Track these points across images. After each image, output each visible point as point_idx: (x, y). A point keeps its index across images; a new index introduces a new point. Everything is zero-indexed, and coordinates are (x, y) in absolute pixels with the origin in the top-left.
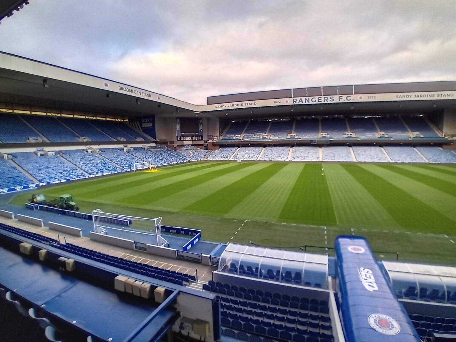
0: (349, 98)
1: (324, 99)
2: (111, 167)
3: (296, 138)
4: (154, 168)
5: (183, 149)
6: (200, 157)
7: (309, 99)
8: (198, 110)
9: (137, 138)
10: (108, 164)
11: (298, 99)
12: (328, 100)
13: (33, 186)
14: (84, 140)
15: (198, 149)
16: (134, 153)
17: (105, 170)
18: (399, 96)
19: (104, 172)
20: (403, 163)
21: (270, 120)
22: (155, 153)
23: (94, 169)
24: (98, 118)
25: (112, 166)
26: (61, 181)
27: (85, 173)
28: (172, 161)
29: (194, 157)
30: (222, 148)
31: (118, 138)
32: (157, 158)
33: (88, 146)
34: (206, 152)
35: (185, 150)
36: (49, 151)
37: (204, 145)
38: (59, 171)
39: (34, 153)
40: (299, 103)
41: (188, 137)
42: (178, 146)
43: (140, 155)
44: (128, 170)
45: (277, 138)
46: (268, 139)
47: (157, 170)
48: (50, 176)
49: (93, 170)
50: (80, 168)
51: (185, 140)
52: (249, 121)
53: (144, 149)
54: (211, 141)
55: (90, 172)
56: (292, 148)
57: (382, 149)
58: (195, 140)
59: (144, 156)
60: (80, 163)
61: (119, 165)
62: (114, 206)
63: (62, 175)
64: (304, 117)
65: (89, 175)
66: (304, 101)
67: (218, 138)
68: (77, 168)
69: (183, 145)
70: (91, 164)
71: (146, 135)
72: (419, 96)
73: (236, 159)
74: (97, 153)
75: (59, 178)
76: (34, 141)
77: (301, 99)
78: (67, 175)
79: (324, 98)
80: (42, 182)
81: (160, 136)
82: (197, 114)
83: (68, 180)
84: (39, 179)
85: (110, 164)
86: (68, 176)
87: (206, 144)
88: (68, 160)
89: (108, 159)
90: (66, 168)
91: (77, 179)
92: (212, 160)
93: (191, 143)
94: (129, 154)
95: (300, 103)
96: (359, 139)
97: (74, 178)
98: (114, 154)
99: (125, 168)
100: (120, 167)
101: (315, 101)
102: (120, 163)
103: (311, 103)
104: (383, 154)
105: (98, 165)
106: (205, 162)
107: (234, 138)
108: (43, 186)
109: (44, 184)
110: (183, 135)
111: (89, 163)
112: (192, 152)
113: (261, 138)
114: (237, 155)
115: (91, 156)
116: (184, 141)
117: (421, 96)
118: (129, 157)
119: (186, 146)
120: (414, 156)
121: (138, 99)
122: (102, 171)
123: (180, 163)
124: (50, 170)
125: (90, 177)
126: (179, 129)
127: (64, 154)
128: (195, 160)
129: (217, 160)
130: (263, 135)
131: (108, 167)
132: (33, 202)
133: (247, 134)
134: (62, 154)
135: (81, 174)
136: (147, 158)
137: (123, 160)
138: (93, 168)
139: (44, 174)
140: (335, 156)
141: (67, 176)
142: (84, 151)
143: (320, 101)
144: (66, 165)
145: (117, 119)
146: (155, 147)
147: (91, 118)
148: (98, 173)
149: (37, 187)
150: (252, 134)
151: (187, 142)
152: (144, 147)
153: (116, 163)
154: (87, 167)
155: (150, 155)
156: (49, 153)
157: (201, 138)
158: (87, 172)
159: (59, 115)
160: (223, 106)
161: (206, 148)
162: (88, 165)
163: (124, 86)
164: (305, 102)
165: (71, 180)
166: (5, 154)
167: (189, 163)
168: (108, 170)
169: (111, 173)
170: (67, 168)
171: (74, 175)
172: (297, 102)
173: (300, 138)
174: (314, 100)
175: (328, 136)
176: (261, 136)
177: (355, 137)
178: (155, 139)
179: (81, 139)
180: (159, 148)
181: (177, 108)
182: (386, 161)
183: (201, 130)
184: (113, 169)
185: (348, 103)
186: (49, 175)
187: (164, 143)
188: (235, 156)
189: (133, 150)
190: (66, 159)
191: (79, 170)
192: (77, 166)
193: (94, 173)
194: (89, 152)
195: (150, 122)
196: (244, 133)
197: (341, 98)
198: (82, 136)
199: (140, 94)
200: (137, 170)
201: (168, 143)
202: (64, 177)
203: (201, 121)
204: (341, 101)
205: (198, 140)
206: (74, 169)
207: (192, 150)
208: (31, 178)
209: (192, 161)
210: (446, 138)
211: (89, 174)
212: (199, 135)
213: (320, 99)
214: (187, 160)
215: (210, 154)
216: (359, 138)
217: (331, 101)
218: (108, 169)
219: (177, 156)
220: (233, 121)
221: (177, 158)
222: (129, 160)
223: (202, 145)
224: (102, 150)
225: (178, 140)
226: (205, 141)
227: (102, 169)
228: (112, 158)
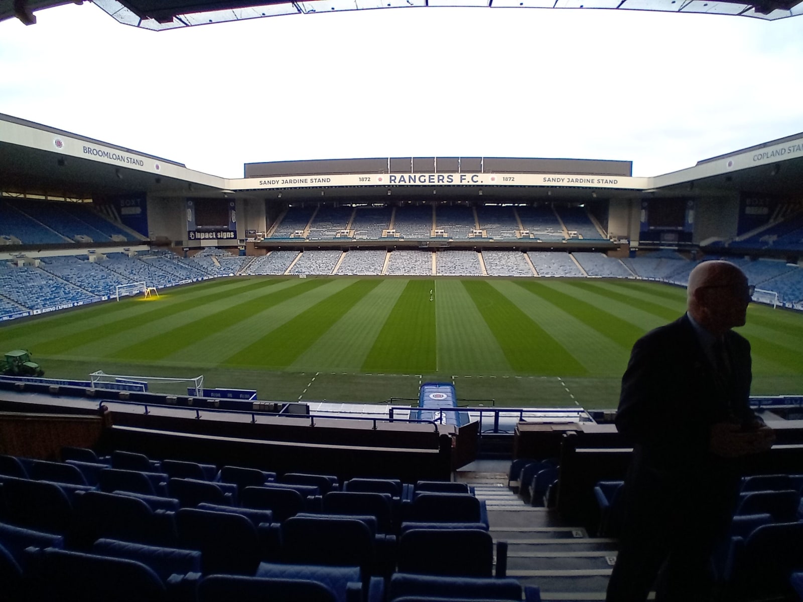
0: (475, 179)
1: (439, 178)
2: (69, 293)
3: (396, 236)
4: (153, 293)
5: (200, 253)
6: (232, 270)
7: (415, 176)
8: (228, 187)
9: (113, 236)
10: (63, 287)
11: (398, 176)
12: (444, 180)
15: (227, 254)
16: (110, 265)
17: (59, 298)
18: (547, 179)
19: (58, 303)
20: (552, 278)
21: (354, 205)
22: (149, 263)
23: (37, 298)
25: (71, 291)
27: (20, 307)
28: (182, 277)
29: (222, 269)
30: (271, 252)
31: (76, 236)
32: (154, 273)
33: (17, 254)
34: (244, 260)
35: (205, 256)
37: (239, 247)
40: (399, 182)
41: (209, 233)
42: (190, 249)
43: (121, 268)
44: (103, 299)
45: (365, 237)
46: (350, 238)
47: (158, 296)
49: (36, 300)
50: (6, 297)
51: (203, 239)
52: (319, 206)
53: (128, 255)
54: (251, 241)
55: (29, 304)
56: (389, 254)
57: (525, 255)
58: (223, 239)
59: (130, 271)
60: (5, 288)
61: (84, 289)
64: (409, 202)
65: (28, 310)
66: (407, 179)
67: (264, 235)
69: (201, 247)
70: (28, 289)
71: (129, 231)
72: (575, 181)
73: (297, 272)
74: (37, 266)
77: (402, 176)
79: (439, 176)
81: (157, 231)
82: (225, 193)
85: (67, 288)
87: (243, 246)
89: (62, 279)
92: (254, 274)
93: (215, 243)
94: (101, 267)
95: (401, 182)
96: (491, 241)
98: (72, 268)
99: (98, 293)
100: (88, 293)
101: (425, 180)
102: (86, 285)
103: (418, 183)
104: (526, 264)
105: (43, 289)
106: (242, 278)
107: (292, 236)
110: (200, 229)
111: (24, 286)
112: (218, 260)
113: (339, 236)
114: (298, 265)
115: (26, 273)
116: (201, 241)
117: (577, 180)
118: (102, 273)
119: (206, 249)
120: (568, 268)
121: (119, 168)
122: (52, 301)
123: (198, 282)
125: (31, 314)
126: (192, 219)
128: (223, 275)
129: (264, 274)
130: (342, 231)
131: (63, 293)
133: (315, 229)
135: (11, 309)
136: (135, 274)
137: (91, 280)
138: (34, 295)
140: (455, 267)
142: (10, 263)
143: (431, 181)
145: (70, 198)
146: (149, 251)
148: (46, 305)
150: (324, 230)
151: (208, 241)
152: (127, 252)
153: (77, 286)
154: (22, 295)
155: (141, 268)
157: (234, 234)
158: (23, 304)
160: (274, 182)
161: (243, 254)
162: (23, 290)
164: (410, 182)
167: (214, 282)
168: (64, 299)
169: (71, 305)
172: (396, 181)
173: (403, 238)
174: (422, 179)
175: (445, 235)
176: (339, 233)
177: (486, 237)
178: (148, 237)
180: (155, 254)
181: (190, 184)
182: (530, 275)
183: (234, 221)
184: (74, 296)
185: (474, 185)
187: (162, 244)
188: (295, 266)
189: (107, 258)
193: (39, 306)
194: (19, 265)
195: (137, 205)
196: (310, 228)
197: (463, 177)
199: (124, 161)
200: (121, 297)
201: (172, 244)
203: (232, 204)
204: (464, 183)
205: (227, 238)
207: (217, 256)
209: (219, 276)
210: (612, 240)
211: (28, 308)
212: (230, 229)
213: (431, 177)
214: (209, 274)
215: (250, 263)
216: (492, 239)
217: (447, 181)
218: (65, 296)
219: (189, 267)
220: (290, 206)
221: (191, 271)
222: (102, 279)
223: (236, 247)
224: (47, 260)
225: (190, 239)
226: (241, 241)
227: (53, 297)
228: (68, 275)
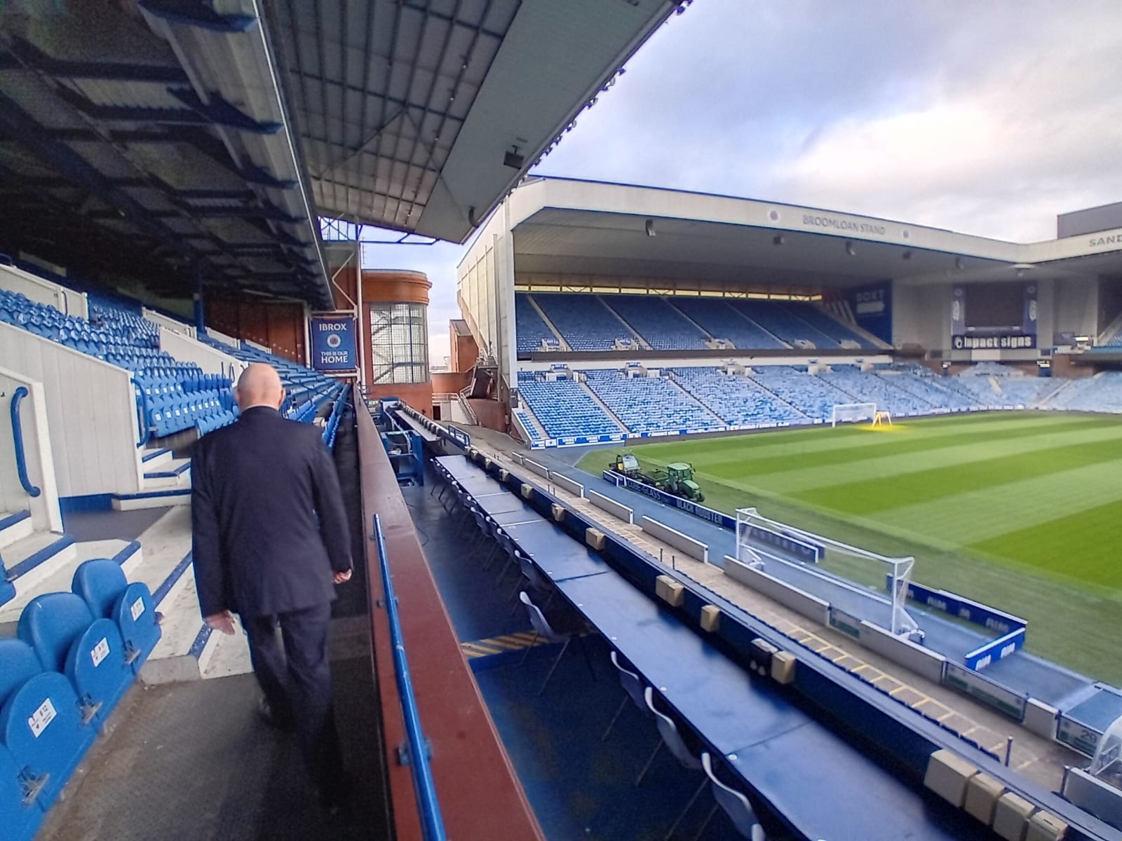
2: (775, 410)
4: (885, 420)
5: (969, 372)
6: (1023, 399)
8: (1024, 259)
9: (842, 341)
10: (771, 403)
13: (616, 438)
14: (719, 344)
15: (1017, 375)
16: (833, 379)
17: (762, 415)
19: (760, 420)
22: (888, 380)
23: (738, 412)
24: (751, 296)
25: (778, 409)
26: (669, 434)
27: (718, 420)
28: (935, 404)
29: (1004, 397)
31: (796, 341)
32: (893, 395)
33: (728, 360)
34: (1047, 385)
35: (977, 376)
36: (649, 369)
37: (1038, 362)
38: (666, 412)
39: (623, 370)
41: (986, 339)
42: (954, 363)
43: (848, 384)
44: (816, 422)
47: (892, 427)
48: (649, 420)
49: (736, 414)
50: (707, 407)
51: (976, 349)
53: (860, 369)
54: (1065, 352)
55: (729, 418)
58: (1010, 348)
59: (860, 389)
60: (709, 397)
61: (794, 407)
62: (781, 504)
63: (672, 421)
65: (725, 425)
68: (703, 407)
69: (971, 361)
70: (731, 401)
71: (865, 335)
75: (665, 427)
76: (623, 348)
78: (682, 420)
80: (633, 430)
81: (903, 336)
82: (1019, 270)
83: (683, 432)
84: (627, 424)
85: (774, 404)
86: (683, 424)
87: (1046, 361)
88: (684, 389)
89: (771, 392)
90: (679, 407)
91: (700, 431)
93: (996, 355)
94: (822, 382)
97: (695, 430)
98: (785, 380)
99: (810, 414)
100: (798, 412)
102: (798, 403)
105: (747, 403)
106: (1038, 414)
108: (634, 438)
109: (637, 435)
110: (972, 332)
111: (728, 397)
112: (997, 382)
115: (733, 383)
116: (973, 352)
118: (822, 390)
119: (980, 364)
121: (849, 242)
122: (755, 417)
123: (960, 412)
124: (650, 407)
125: (728, 429)
126: (959, 316)
127: (677, 375)
128: (1006, 408)
131: (768, 409)
132: (616, 470)
134: (673, 375)
135: (709, 422)
136: (865, 394)
137: (805, 396)
138: (735, 409)
139: (637, 415)
141: (680, 424)
142: (718, 370)
144: (680, 399)
145: (796, 295)
146: (890, 364)
147: (736, 295)
148: (746, 422)
149: (623, 441)
151: (984, 351)
152: (858, 365)
153: (787, 402)
154: (724, 407)
155: (876, 387)
156: (649, 371)
157: (1031, 341)
158: (722, 417)
159: (671, 293)
161: (1046, 373)
162: (726, 402)
163: (815, 214)
165: (688, 432)
166: (574, 371)
167: (987, 415)
168: (768, 417)
169: (775, 425)
170: (681, 407)
171: (696, 423)
178: (891, 345)
179: (714, 345)
180: (898, 368)
181: (958, 257)
183: (1033, 319)
184: (780, 415)
186: (646, 417)
187: (914, 354)
189: (832, 371)
190: (681, 386)
191: (707, 411)
192: (701, 402)
193: (738, 422)
194: (728, 373)
195: (879, 299)
198: (715, 338)
199: (857, 230)
200: (839, 423)
201: (926, 356)
202: (675, 424)
203: (1031, 290)
205: (1019, 348)
206: (697, 408)
207: (997, 375)
208: (615, 422)
209: (997, 407)
211: (726, 422)
212: (1025, 332)
214: (980, 404)
215: (1059, 389)
218: (770, 414)
219: (950, 391)
221: (950, 397)
222: (819, 396)
223: (1034, 362)
224: (758, 369)
225: (954, 347)
226: (1046, 352)
227: (755, 413)
228: (779, 388)
